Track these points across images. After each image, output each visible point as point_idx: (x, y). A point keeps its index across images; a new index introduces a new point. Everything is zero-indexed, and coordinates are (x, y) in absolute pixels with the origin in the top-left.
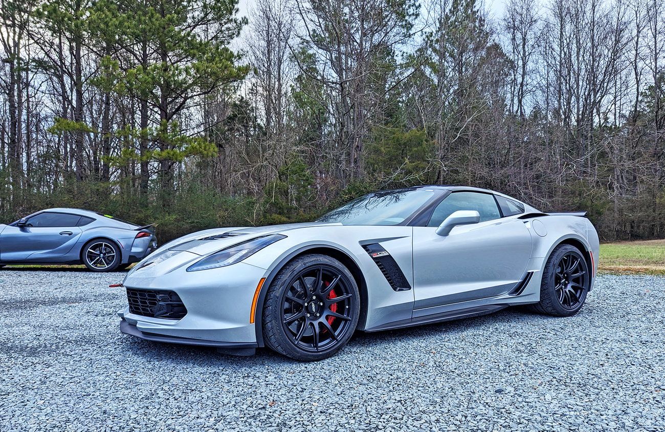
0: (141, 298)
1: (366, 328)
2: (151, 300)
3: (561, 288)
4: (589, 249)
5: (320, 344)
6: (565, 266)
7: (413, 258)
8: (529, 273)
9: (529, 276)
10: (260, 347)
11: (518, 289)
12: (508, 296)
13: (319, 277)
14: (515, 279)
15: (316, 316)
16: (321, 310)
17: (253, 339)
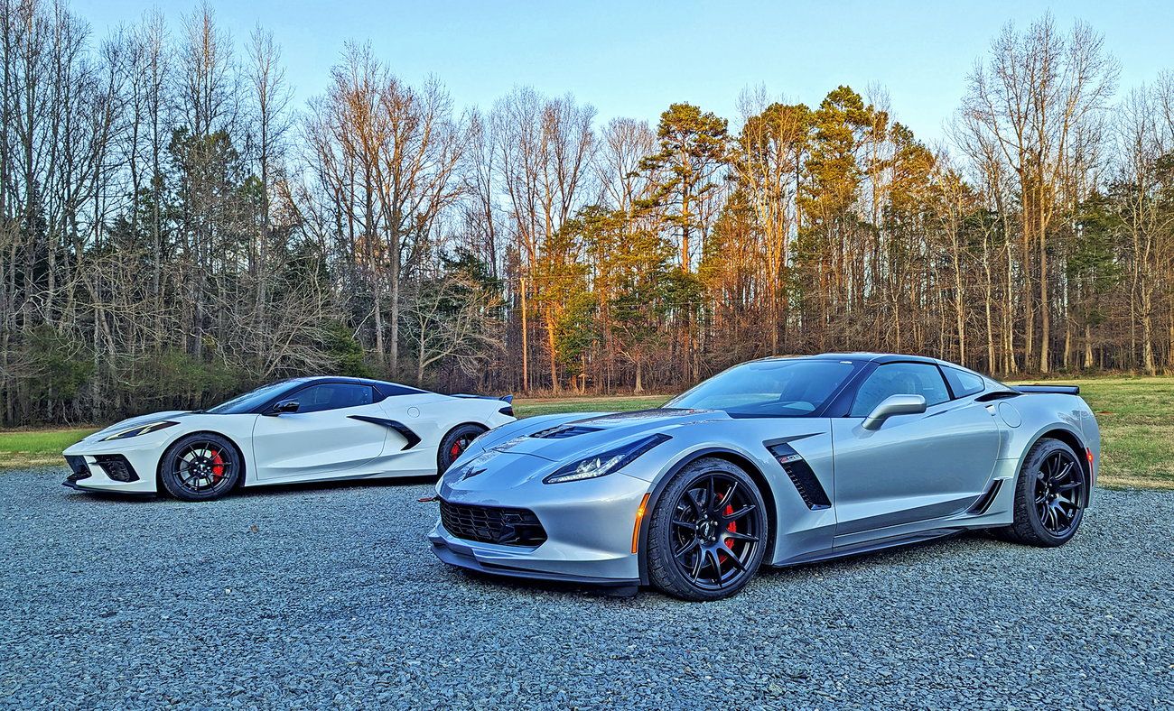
0: (475, 518)
1: (774, 561)
2: (492, 520)
3: (1044, 503)
4: (1086, 445)
5: (723, 578)
6: (1052, 469)
7: (833, 465)
8: (996, 481)
9: (996, 486)
10: (644, 584)
11: (981, 506)
12: (965, 515)
13: (710, 487)
14: (975, 491)
15: (711, 541)
16: (717, 531)
17: (634, 574)
